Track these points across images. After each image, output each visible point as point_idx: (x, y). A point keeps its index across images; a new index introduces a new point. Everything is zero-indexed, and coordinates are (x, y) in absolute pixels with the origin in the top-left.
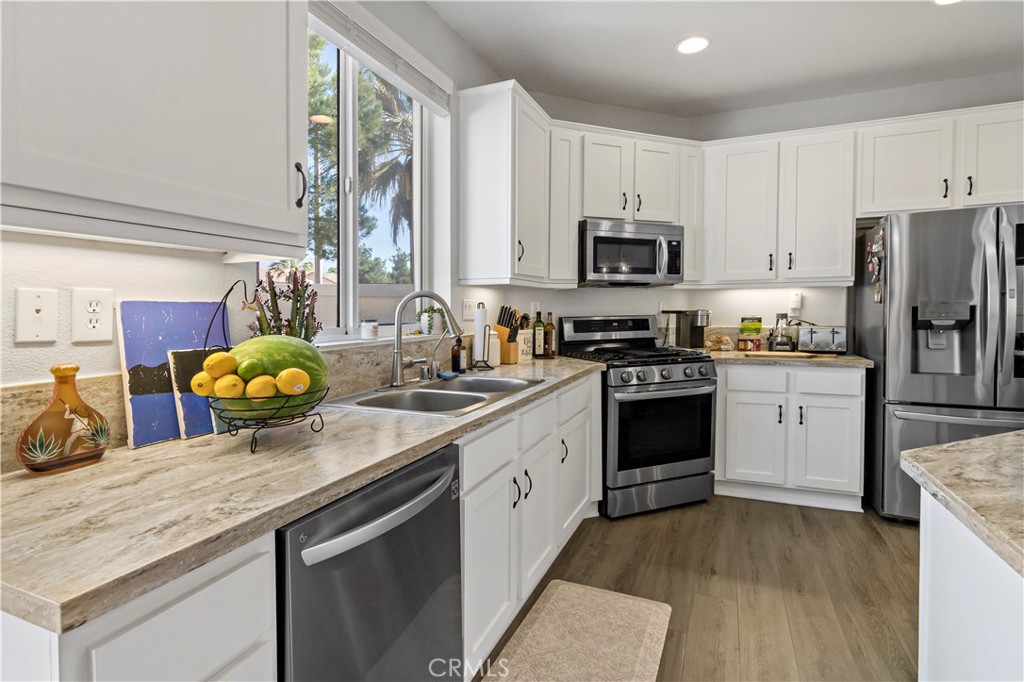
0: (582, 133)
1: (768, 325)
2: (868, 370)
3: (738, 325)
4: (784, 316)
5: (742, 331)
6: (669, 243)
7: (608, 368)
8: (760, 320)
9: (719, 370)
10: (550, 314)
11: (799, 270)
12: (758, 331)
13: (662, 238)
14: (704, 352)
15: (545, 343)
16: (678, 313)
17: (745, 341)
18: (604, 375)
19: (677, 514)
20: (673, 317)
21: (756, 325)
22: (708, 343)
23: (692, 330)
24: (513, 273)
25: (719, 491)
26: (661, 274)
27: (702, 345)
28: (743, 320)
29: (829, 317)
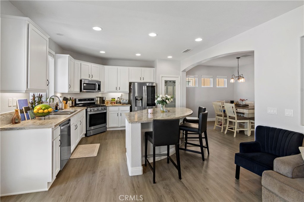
0: (81, 62)
1: (116, 99)
2: (130, 106)
3: (111, 99)
4: (119, 98)
5: (112, 100)
6: (98, 84)
7: (87, 108)
8: (115, 98)
9: (107, 108)
10: (73, 98)
11: (121, 90)
12: (114, 100)
13: (97, 83)
14: (105, 105)
15: (72, 104)
16: (100, 97)
17: (112, 102)
18: (86, 110)
19: (100, 134)
20: (99, 98)
21: (114, 99)
22: (106, 103)
23: (102, 100)
24: (68, 91)
25: (108, 130)
26: (97, 90)
27: (104, 103)
28: (112, 98)
29: (126, 98)
